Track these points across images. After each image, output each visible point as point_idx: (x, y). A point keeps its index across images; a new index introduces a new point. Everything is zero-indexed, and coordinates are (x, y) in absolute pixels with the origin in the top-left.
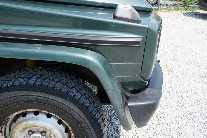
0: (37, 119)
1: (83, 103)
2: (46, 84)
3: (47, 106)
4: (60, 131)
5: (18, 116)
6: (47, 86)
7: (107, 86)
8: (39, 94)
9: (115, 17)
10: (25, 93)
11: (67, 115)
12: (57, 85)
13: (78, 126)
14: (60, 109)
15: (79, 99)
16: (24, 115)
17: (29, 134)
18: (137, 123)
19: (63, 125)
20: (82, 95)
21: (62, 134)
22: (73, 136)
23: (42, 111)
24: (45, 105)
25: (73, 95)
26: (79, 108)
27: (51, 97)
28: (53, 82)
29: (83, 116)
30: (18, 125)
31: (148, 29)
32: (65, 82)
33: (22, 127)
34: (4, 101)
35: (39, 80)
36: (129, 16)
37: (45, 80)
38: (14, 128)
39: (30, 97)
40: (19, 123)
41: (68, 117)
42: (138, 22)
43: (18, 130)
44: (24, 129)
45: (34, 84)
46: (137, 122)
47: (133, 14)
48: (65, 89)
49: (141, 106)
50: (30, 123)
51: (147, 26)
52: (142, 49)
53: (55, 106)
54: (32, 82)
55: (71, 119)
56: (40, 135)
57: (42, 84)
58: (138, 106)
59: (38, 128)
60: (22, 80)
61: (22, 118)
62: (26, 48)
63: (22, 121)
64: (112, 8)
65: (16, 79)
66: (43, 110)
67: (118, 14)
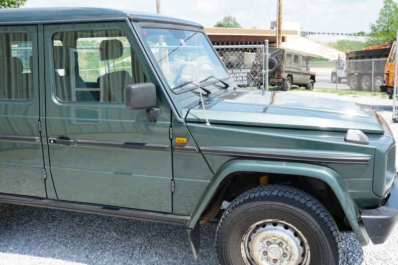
0: (276, 229)
1: (319, 214)
2: (287, 196)
3: (287, 215)
4: (296, 243)
5: (258, 227)
6: (288, 197)
7: (341, 197)
8: (281, 204)
9: (346, 140)
10: (269, 203)
11: (304, 225)
12: (296, 197)
13: (314, 237)
14: (298, 218)
15: (315, 211)
16: (264, 225)
17: (267, 244)
18: (372, 238)
19: (299, 238)
20: (317, 208)
21: (298, 246)
22: (309, 250)
23: (280, 221)
24: (285, 215)
25: (309, 206)
26: (315, 219)
27: (291, 207)
28: (292, 194)
29: (319, 227)
30: (259, 235)
31: (375, 149)
32: (302, 196)
33: (262, 236)
34: (251, 210)
35: (280, 192)
36: (358, 139)
37: (285, 192)
38: (254, 237)
39: (273, 206)
40: (259, 233)
41: (305, 227)
42: (366, 143)
43: (258, 239)
44: (264, 239)
45: (277, 195)
46: (372, 236)
47: (362, 138)
48: (303, 201)
49: (374, 219)
50: (270, 232)
51: (374, 147)
52: (371, 165)
53: (294, 215)
54: (275, 193)
55: (308, 229)
56: (277, 246)
57: (283, 196)
58: (371, 219)
59: (276, 238)
60: (266, 192)
61: (261, 229)
62: (275, 165)
63: (262, 231)
64: (344, 132)
65: (261, 191)
66: (282, 220)
67: (348, 138)
